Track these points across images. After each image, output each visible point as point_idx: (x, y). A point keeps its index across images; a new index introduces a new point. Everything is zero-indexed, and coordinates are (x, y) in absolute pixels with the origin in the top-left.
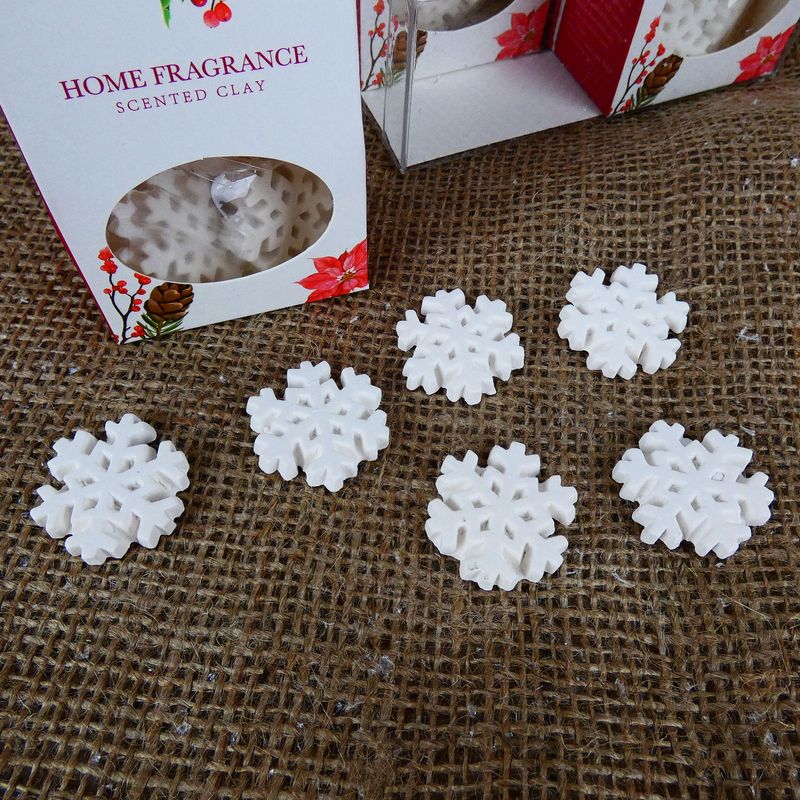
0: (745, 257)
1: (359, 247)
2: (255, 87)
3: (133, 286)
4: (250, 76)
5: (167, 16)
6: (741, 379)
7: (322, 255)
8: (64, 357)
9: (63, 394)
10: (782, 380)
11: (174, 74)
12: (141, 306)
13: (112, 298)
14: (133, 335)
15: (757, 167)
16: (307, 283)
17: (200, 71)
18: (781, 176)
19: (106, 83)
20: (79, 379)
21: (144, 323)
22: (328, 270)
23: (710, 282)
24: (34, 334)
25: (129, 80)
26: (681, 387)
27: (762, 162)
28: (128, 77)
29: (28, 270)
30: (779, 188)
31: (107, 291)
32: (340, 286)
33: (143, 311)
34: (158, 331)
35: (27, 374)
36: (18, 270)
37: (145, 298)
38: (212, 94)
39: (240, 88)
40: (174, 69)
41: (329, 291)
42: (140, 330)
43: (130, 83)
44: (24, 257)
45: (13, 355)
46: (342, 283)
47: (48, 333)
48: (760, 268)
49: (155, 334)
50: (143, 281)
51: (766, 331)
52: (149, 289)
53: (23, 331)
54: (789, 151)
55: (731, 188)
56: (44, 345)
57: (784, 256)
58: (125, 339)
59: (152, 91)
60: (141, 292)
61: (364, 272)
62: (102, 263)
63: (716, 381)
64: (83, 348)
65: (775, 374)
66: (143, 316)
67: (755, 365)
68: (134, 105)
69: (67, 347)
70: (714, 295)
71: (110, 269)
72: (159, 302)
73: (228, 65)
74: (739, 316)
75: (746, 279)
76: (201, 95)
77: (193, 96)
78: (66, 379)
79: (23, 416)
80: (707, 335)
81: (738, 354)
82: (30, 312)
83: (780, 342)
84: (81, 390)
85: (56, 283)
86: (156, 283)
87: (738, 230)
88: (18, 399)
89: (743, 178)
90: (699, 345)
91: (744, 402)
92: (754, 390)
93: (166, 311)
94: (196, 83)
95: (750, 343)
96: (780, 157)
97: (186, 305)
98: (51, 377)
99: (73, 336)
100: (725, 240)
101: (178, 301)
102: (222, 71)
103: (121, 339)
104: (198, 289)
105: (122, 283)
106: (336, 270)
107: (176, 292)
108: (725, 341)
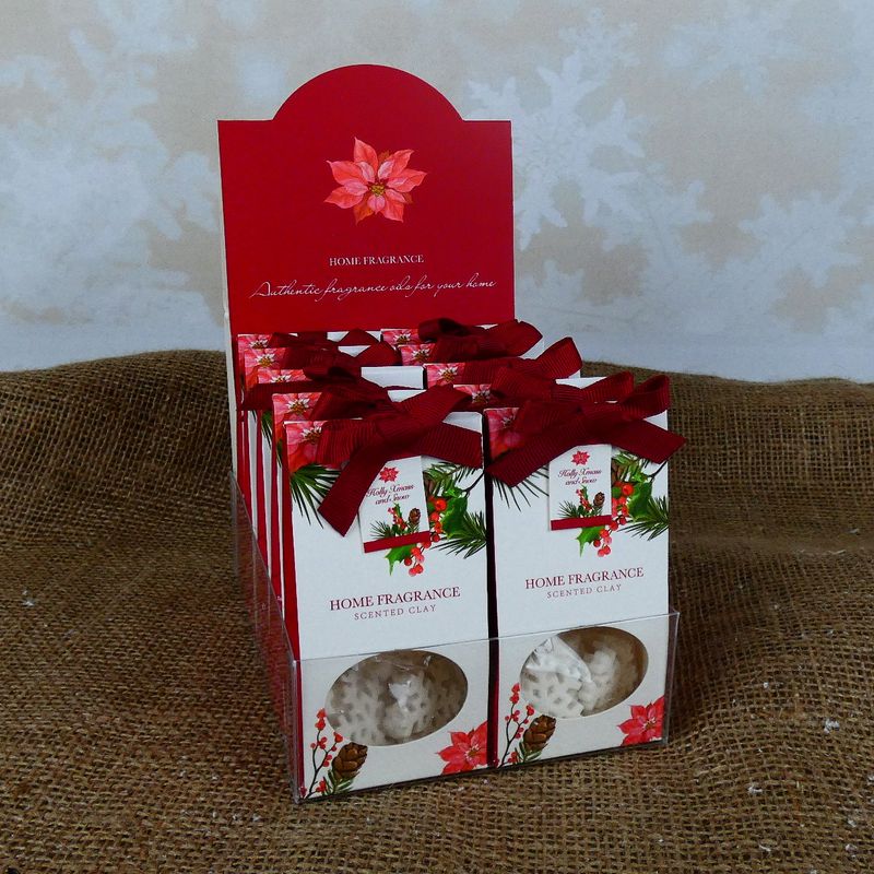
0: (743, 746)
2: (430, 608)
4: (428, 602)
5: (391, 570)
6: (756, 818)
8: (248, 811)
9: (250, 832)
10: (787, 818)
11: (388, 599)
15: (741, 691)
17: (402, 599)
18: (758, 695)
19: (354, 602)
20: (261, 824)
23: (723, 764)
24: (224, 797)
26: (712, 825)
27: (744, 687)
28: (365, 600)
29: (215, 760)
30: (758, 703)
35: (222, 821)
36: (208, 761)
43: (365, 604)
44: (211, 753)
45: (212, 810)
47: (234, 797)
48: (756, 751)
51: (769, 787)
53: (216, 796)
54: (760, 678)
55: (724, 707)
56: (233, 804)
57: (771, 744)
63: (738, 820)
64: (261, 806)
65: (781, 814)
67: (764, 809)
68: (364, 616)
69: (249, 805)
70: (727, 771)
73: (417, 596)
74: (748, 781)
75: (746, 759)
77: (396, 612)
78: (251, 824)
79: (222, 846)
80: (726, 794)
81: (751, 803)
82: (221, 785)
83: (780, 794)
84: (263, 829)
85: (235, 768)
87: (734, 731)
88: (217, 835)
89: (731, 700)
90: (722, 800)
91: (760, 832)
92: (767, 824)
94: (399, 605)
95: (758, 794)
96: (754, 683)
98: (240, 822)
99: (253, 798)
100: (727, 738)
108: (740, 796)
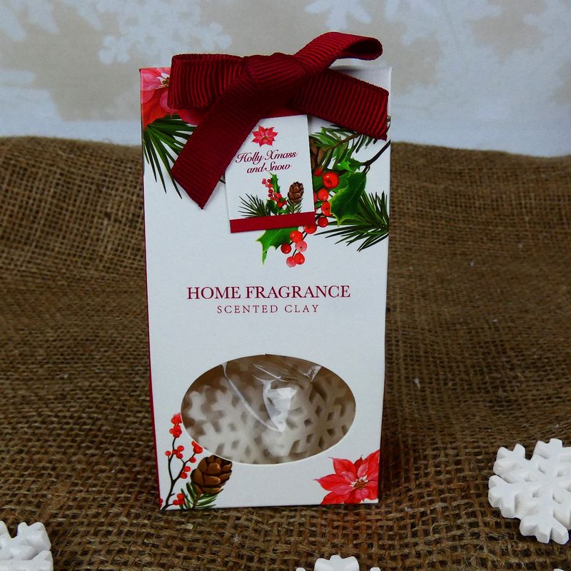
1: (372, 456)
3: (188, 453)
7: (342, 457)
12: (189, 474)
13: (170, 460)
14: (175, 503)
16: (326, 482)
21: (186, 492)
22: (344, 473)
25: (231, 292)
31: (168, 453)
32: (353, 493)
33: (189, 480)
34: (195, 502)
37: (194, 466)
38: (281, 309)
39: (301, 308)
40: (260, 290)
41: (343, 496)
42: (182, 497)
46: (355, 490)
49: (192, 506)
50: (197, 450)
52: (199, 457)
58: (167, 505)
59: (243, 301)
60: (192, 460)
61: (374, 484)
62: (172, 426)
66: (187, 484)
71: (176, 433)
72: (203, 474)
76: (274, 309)
86: (206, 454)
93: (207, 483)
97: (223, 482)
101: (217, 475)
102: (291, 295)
103: (164, 504)
104: (236, 467)
105: (181, 448)
106: (351, 475)
107: (219, 467)
